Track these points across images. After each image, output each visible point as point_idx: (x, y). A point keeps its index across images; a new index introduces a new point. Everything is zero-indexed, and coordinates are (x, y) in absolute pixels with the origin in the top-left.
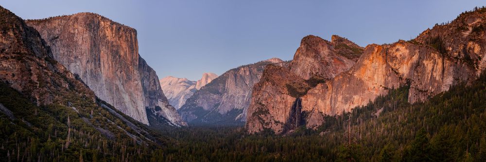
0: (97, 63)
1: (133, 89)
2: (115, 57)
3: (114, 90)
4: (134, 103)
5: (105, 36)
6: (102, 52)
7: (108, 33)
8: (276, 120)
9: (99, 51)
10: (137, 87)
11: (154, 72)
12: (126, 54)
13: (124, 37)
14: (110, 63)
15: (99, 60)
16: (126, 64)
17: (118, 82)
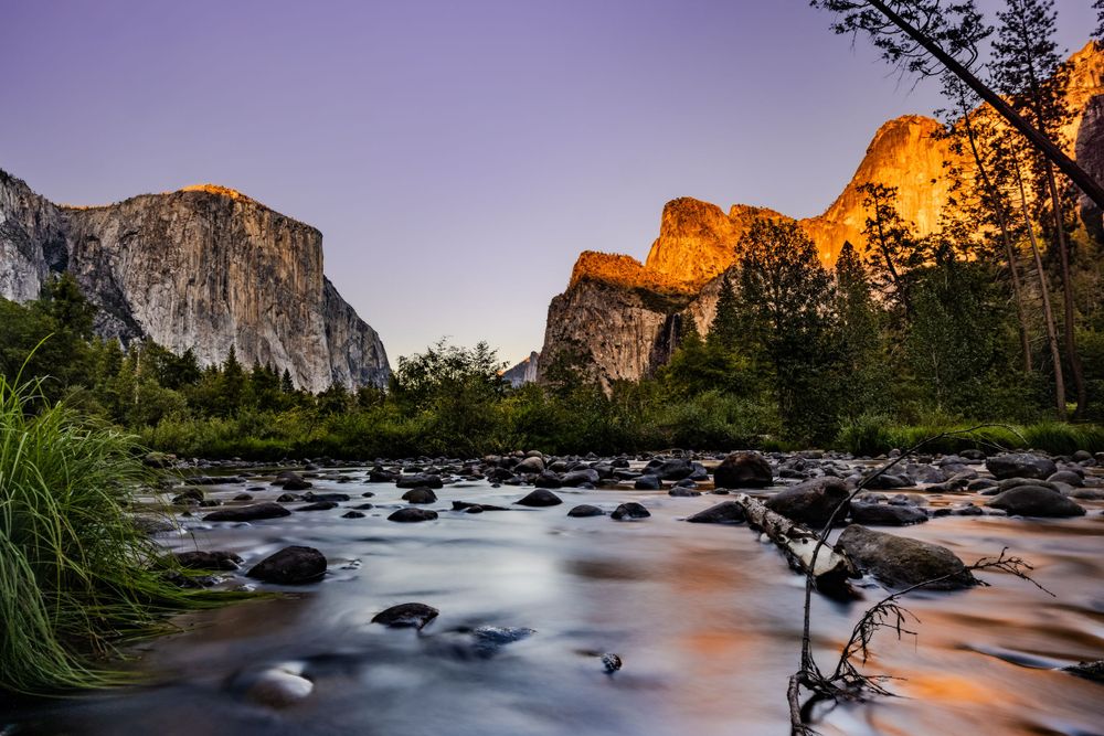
0: (219, 289)
1: (305, 350)
2: (263, 280)
3: (259, 351)
4: (305, 379)
5: (242, 233)
6: (234, 266)
7: (251, 227)
8: (614, 376)
9: (227, 264)
10: (316, 347)
11: (374, 334)
12: (290, 276)
13: (289, 241)
14: (252, 291)
15: (225, 283)
16: (291, 297)
17: (269, 334)
